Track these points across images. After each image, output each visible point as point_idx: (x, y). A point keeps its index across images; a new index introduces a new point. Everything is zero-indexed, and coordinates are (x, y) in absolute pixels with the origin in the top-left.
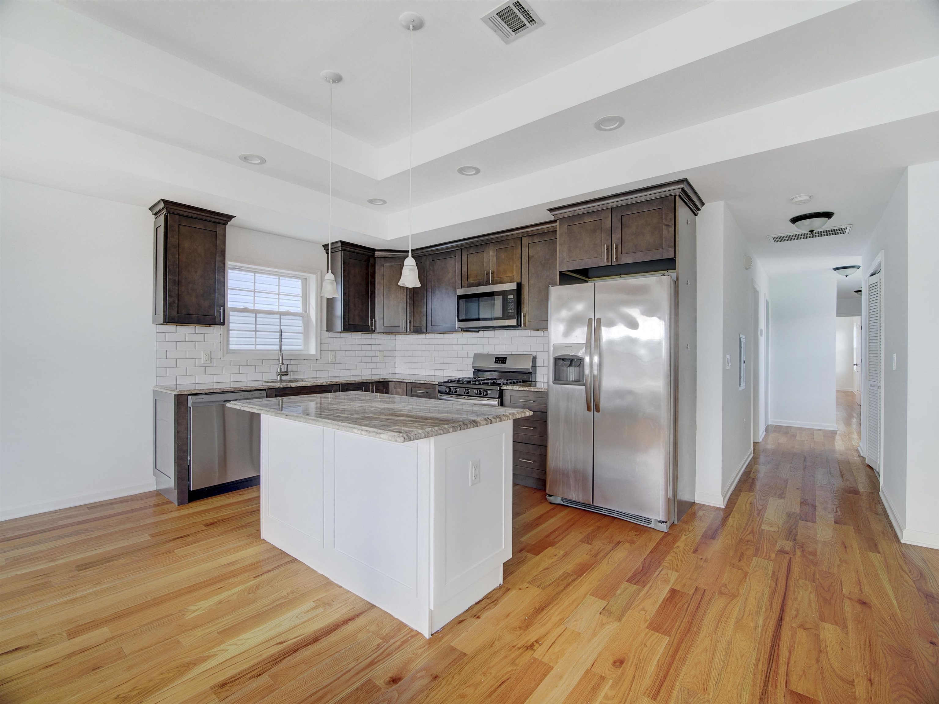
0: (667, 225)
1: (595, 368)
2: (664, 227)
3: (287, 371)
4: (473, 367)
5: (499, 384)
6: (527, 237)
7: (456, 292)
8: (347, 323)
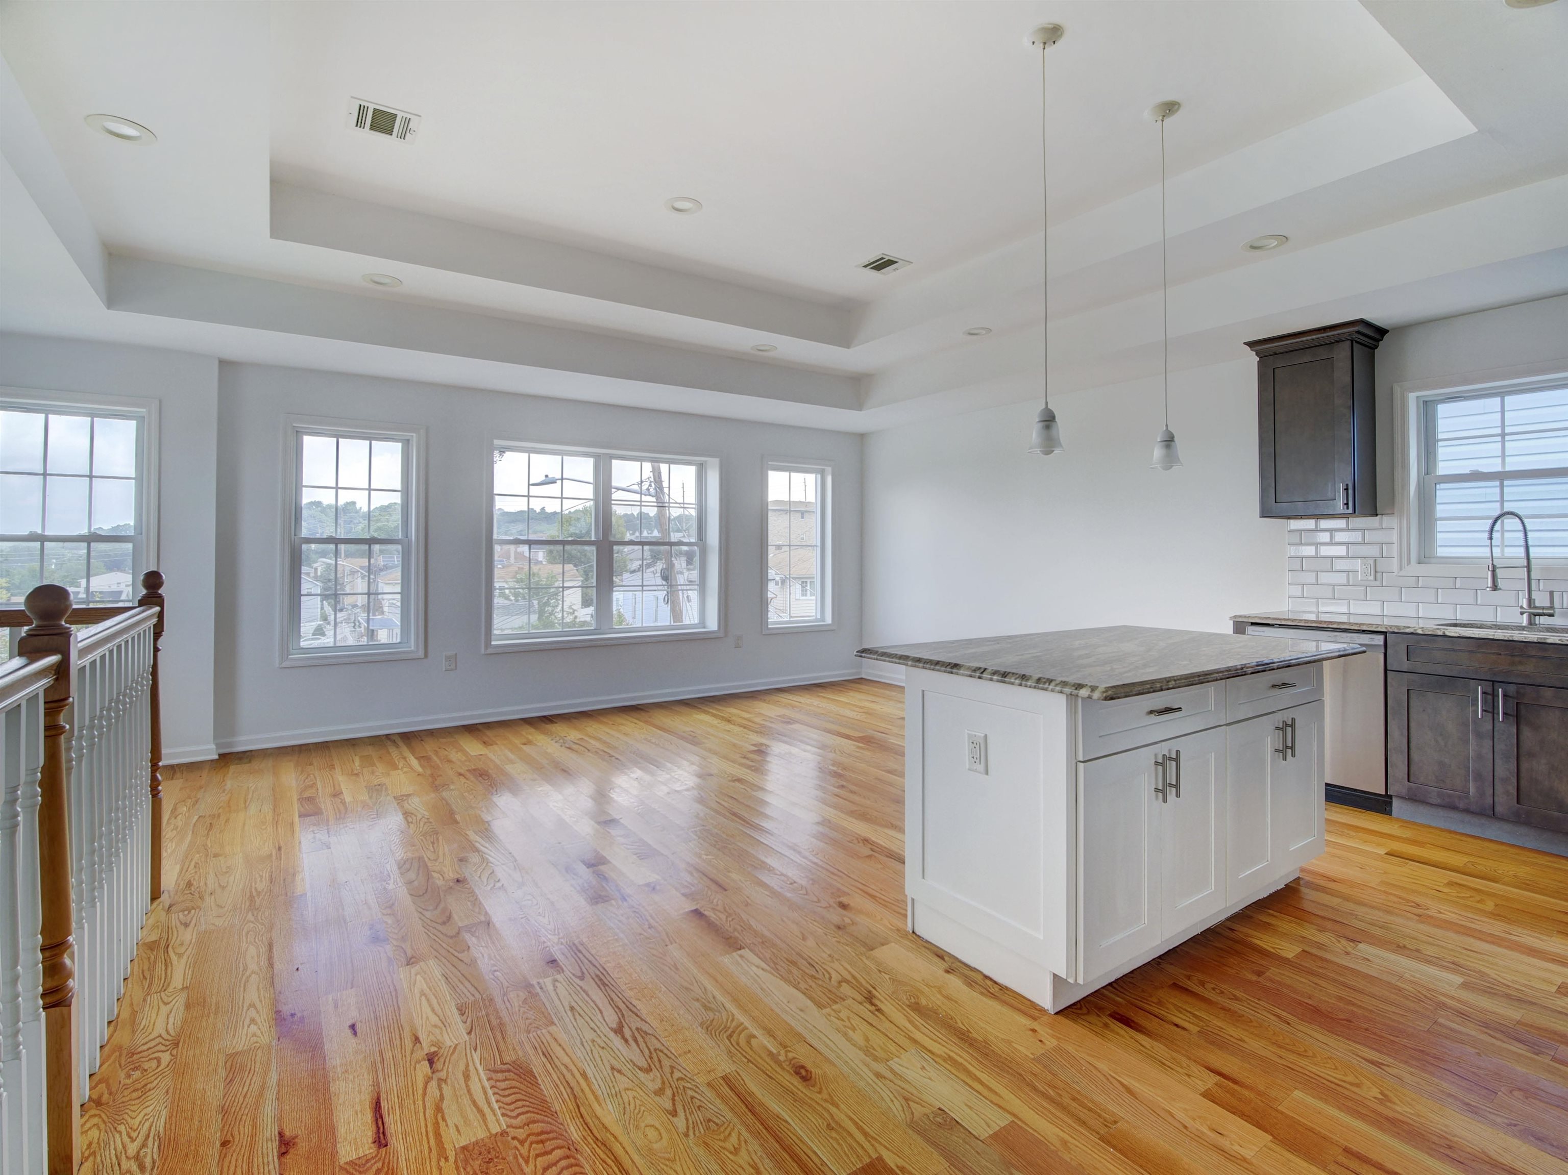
3: (1551, 608)
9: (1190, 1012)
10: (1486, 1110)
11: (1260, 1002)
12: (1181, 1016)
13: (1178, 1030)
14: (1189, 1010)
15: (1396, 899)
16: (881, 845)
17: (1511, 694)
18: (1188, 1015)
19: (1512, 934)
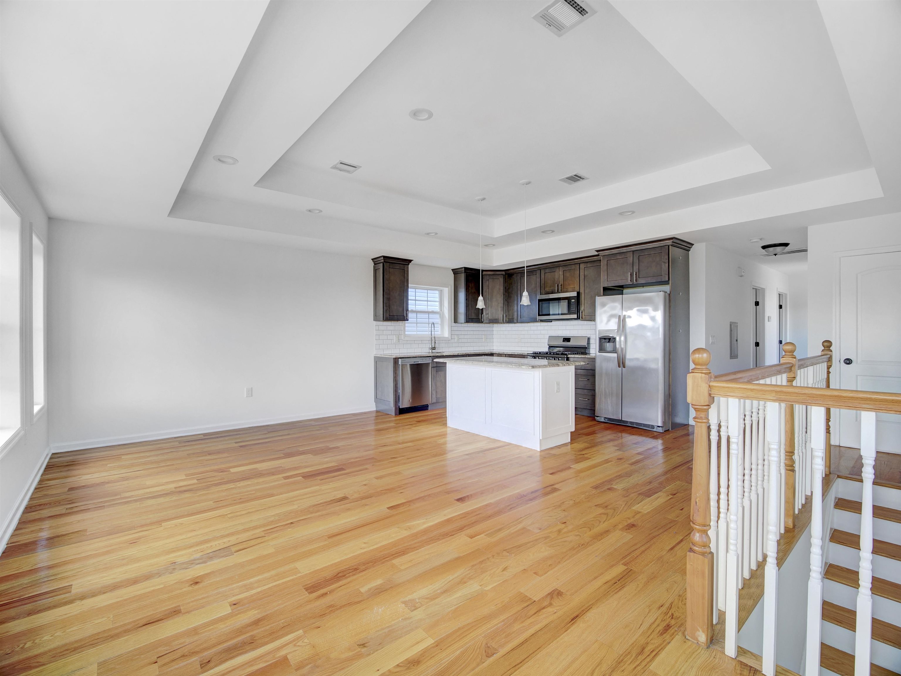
0: (664, 262)
1: (622, 344)
2: (663, 263)
3: (435, 347)
4: (548, 345)
5: (566, 354)
6: (583, 264)
7: (537, 297)
8: (468, 318)
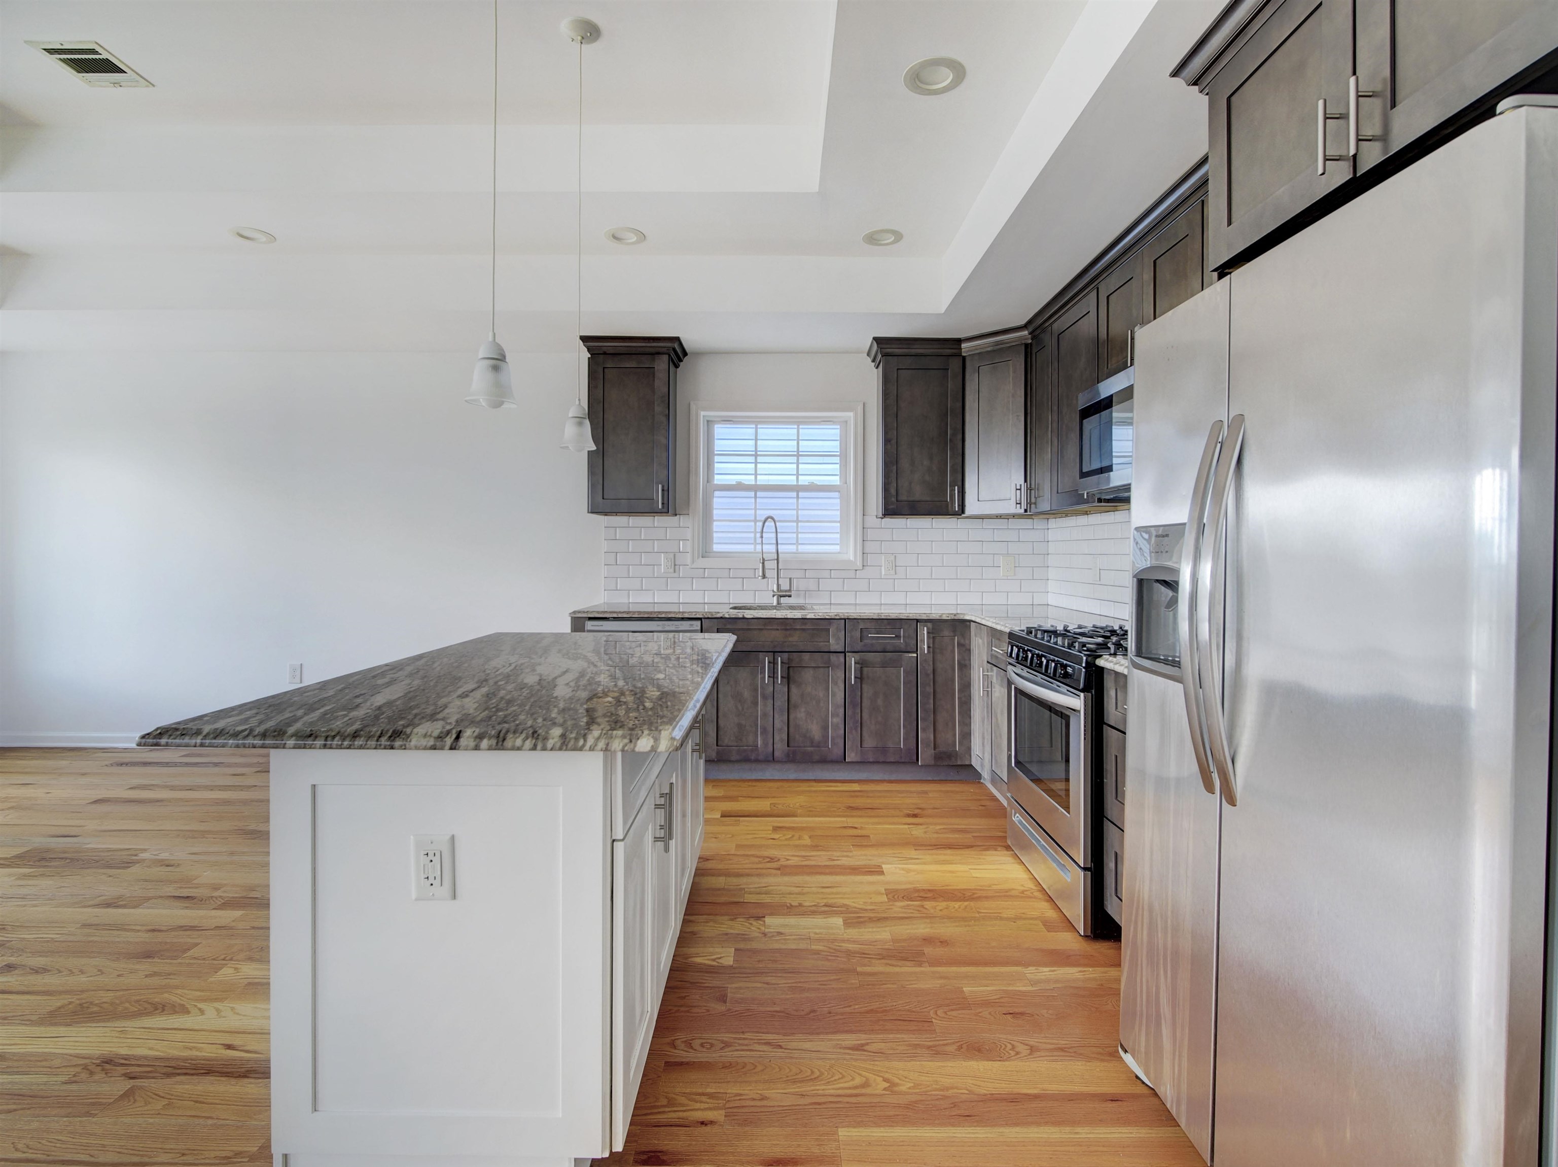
3: (789, 590)
8: (894, 499)
9: (703, 1094)
10: (939, 1045)
11: (746, 1036)
12: (698, 1105)
13: (708, 1129)
14: (700, 1091)
15: (757, 860)
16: (145, 1058)
17: (785, 661)
18: (704, 1098)
19: (834, 860)
